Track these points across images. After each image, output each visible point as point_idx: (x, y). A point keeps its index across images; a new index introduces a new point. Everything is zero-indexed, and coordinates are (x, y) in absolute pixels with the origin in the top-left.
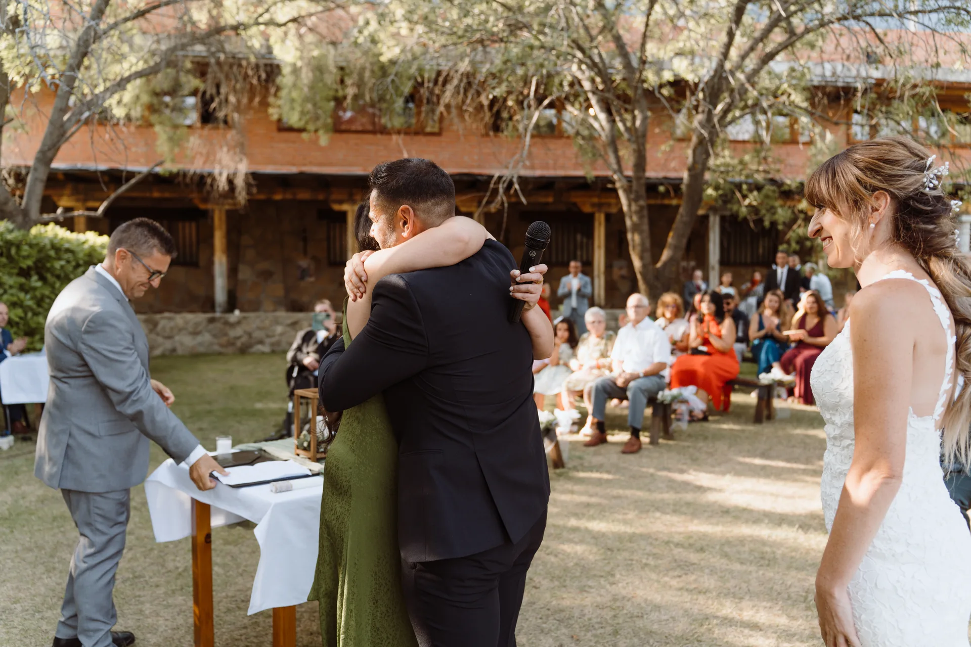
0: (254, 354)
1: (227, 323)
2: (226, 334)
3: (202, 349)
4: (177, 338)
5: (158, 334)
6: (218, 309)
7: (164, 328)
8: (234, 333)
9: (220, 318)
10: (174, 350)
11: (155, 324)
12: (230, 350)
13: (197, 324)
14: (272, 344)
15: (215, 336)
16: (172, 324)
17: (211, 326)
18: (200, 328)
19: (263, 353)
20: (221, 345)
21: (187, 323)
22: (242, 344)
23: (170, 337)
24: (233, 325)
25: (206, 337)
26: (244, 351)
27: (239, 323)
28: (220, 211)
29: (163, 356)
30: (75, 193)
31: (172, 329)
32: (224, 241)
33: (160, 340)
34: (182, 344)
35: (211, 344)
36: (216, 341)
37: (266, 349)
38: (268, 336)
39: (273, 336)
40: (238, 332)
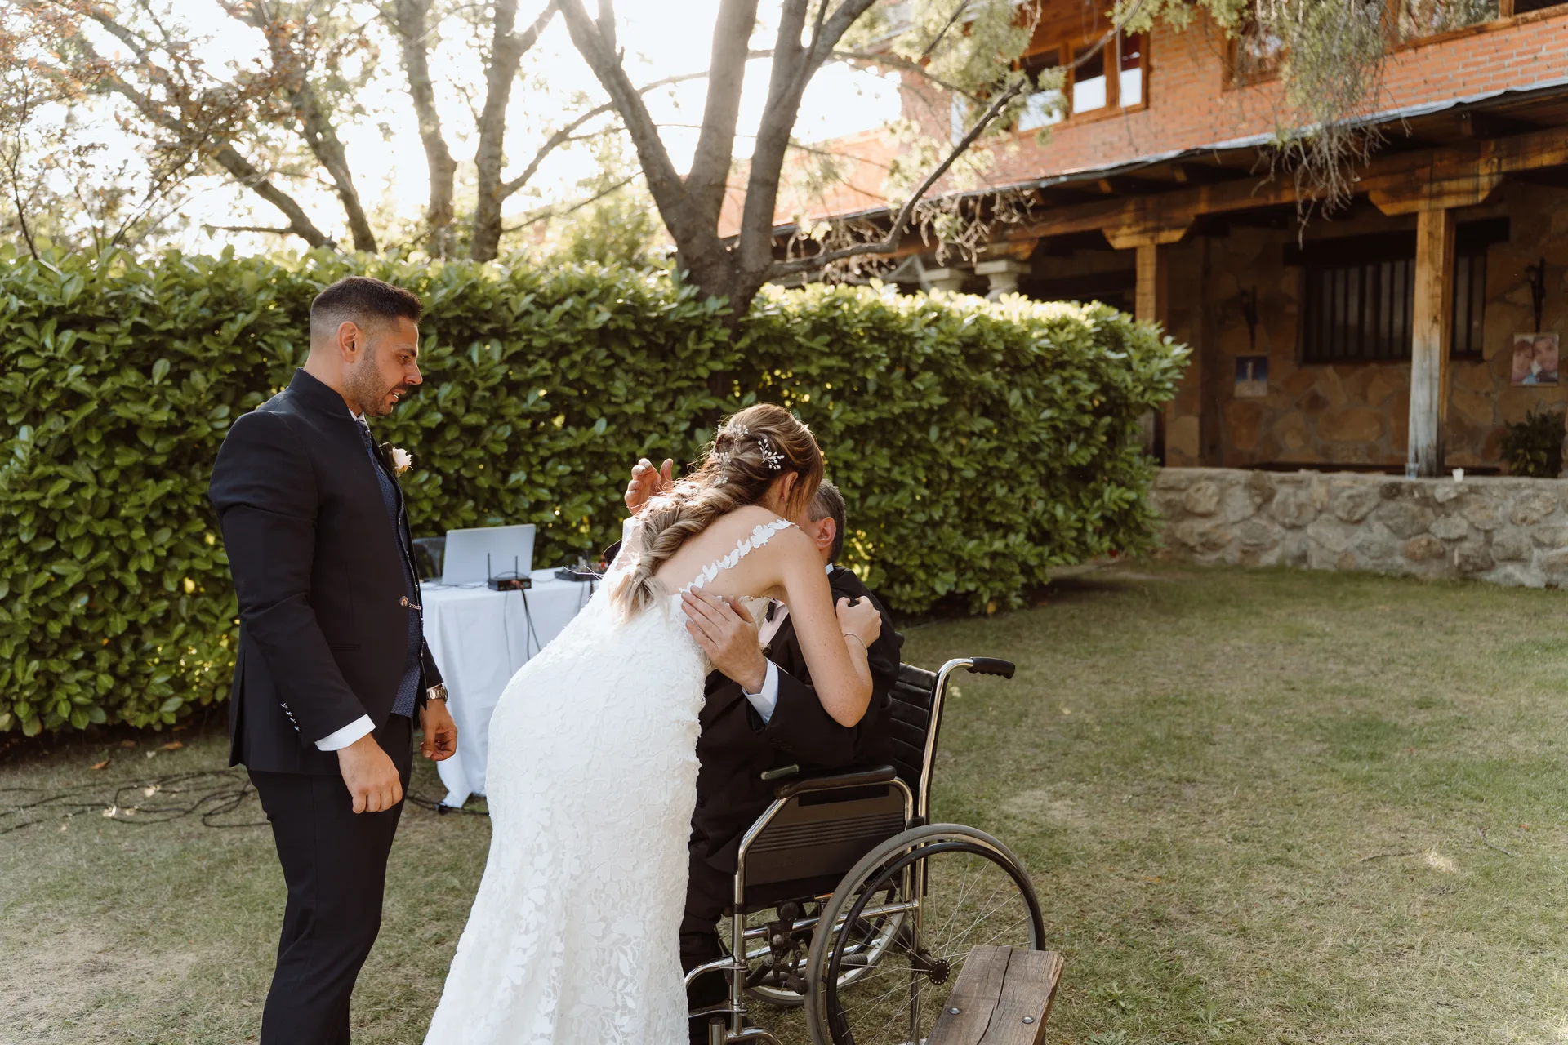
0: (1496, 585)
1: (1427, 501)
2: (1426, 530)
3: (1364, 562)
4: (1310, 530)
5: (1272, 518)
6: (1411, 465)
7: (1284, 503)
8: (1442, 528)
9: (1413, 487)
10: (1303, 557)
11: (1268, 497)
12: (1433, 571)
13: (1356, 500)
14: (1549, 567)
15: (1396, 531)
16: (1302, 496)
17: (1392, 505)
18: (1364, 510)
19: (1521, 587)
20: (1411, 556)
21: (1333, 495)
22: (1466, 559)
23: (1293, 527)
24: (1441, 508)
25: (1378, 533)
26: (1468, 576)
27: (1459, 501)
28: (1433, 211)
29: (1278, 570)
30: (1142, 215)
31: (1300, 507)
32: (1438, 290)
33: (1277, 530)
34: (1321, 546)
35: (1390, 552)
36: (1399, 543)
37: (1532, 577)
38: (1539, 544)
39: (1552, 545)
40: (1457, 525)
